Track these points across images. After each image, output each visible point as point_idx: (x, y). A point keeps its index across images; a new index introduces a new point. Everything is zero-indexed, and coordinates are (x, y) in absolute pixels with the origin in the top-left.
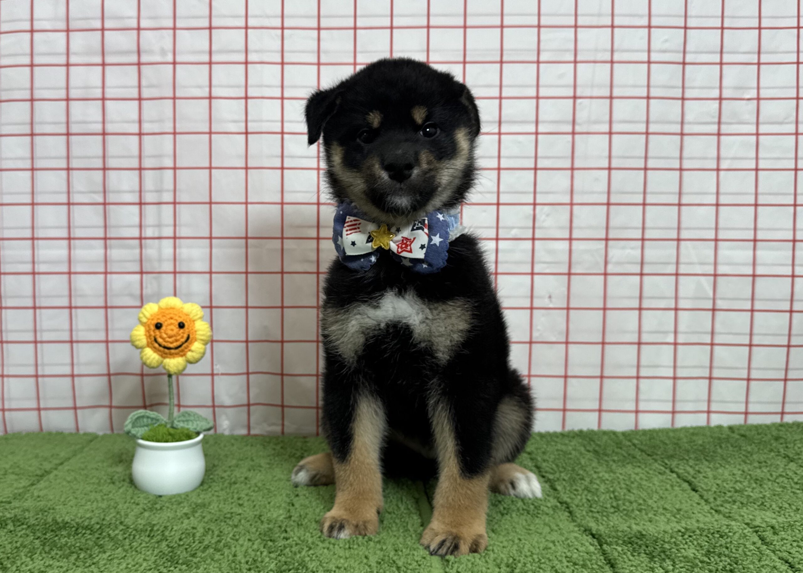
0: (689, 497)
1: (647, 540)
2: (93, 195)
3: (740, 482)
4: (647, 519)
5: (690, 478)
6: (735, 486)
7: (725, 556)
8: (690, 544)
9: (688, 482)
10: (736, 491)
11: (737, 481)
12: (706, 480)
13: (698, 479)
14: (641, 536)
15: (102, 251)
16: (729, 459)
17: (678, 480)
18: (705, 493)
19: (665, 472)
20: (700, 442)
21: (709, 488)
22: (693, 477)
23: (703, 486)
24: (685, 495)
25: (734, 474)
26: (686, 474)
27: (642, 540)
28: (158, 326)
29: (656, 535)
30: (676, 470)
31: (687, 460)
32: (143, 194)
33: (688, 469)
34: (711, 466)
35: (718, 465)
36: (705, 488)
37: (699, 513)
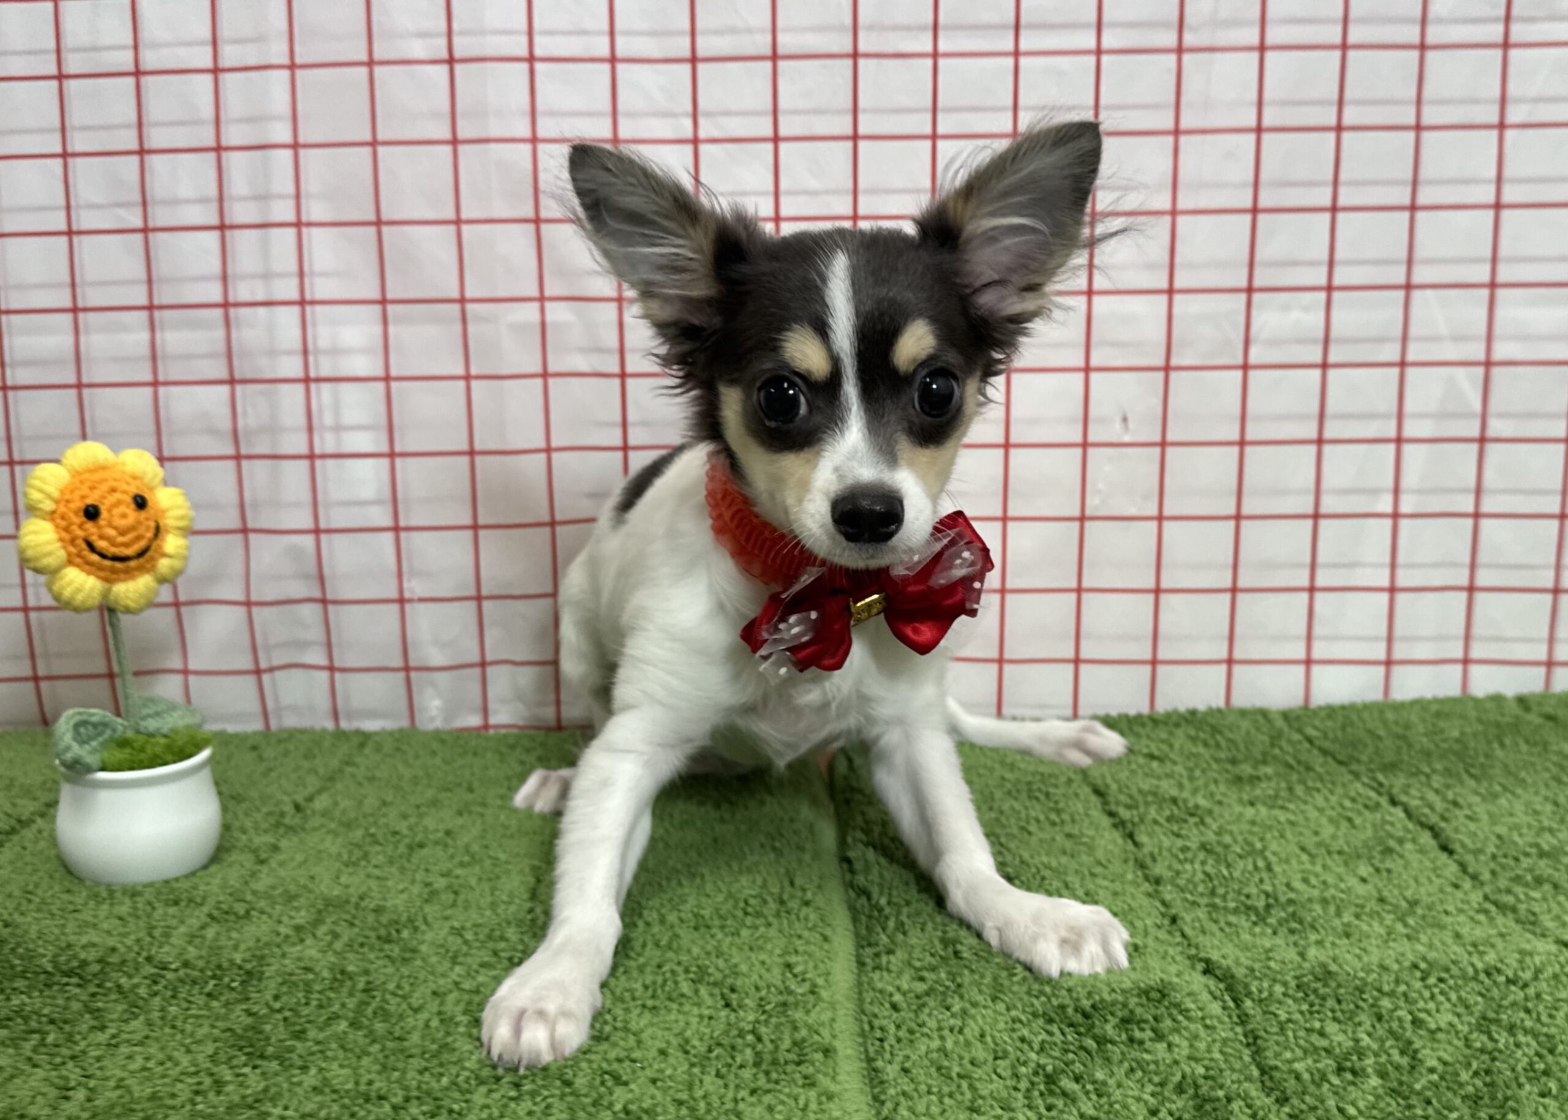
0: (1434, 870)
1: (1339, 986)
2: (122, 212)
3: (1551, 831)
4: (1340, 929)
5: (1434, 819)
6: (1539, 840)
7: (1526, 1032)
8: (1441, 998)
9: (1431, 828)
10: (1542, 854)
11: (1542, 829)
12: (1472, 826)
13: (1454, 823)
14: (1325, 975)
15: (144, 336)
16: (1523, 774)
17: (1410, 826)
18: (1469, 859)
19: (1378, 805)
20: (1456, 734)
21: (1479, 845)
22: (1444, 818)
23: (1467, 841)
24: (1428, 864)
25: (1536, 812)
26: (1426, 811)
27: (1326, 985)
28: (91, 513)
29: (1362, 974)
30: (1404, 798)
31: (1428, 776)
32: (226, 205)
33: (1431, 796)
34: (1483, 791)
35: (1498, 788)
36: (1471, 846)
37: (1461, 911)
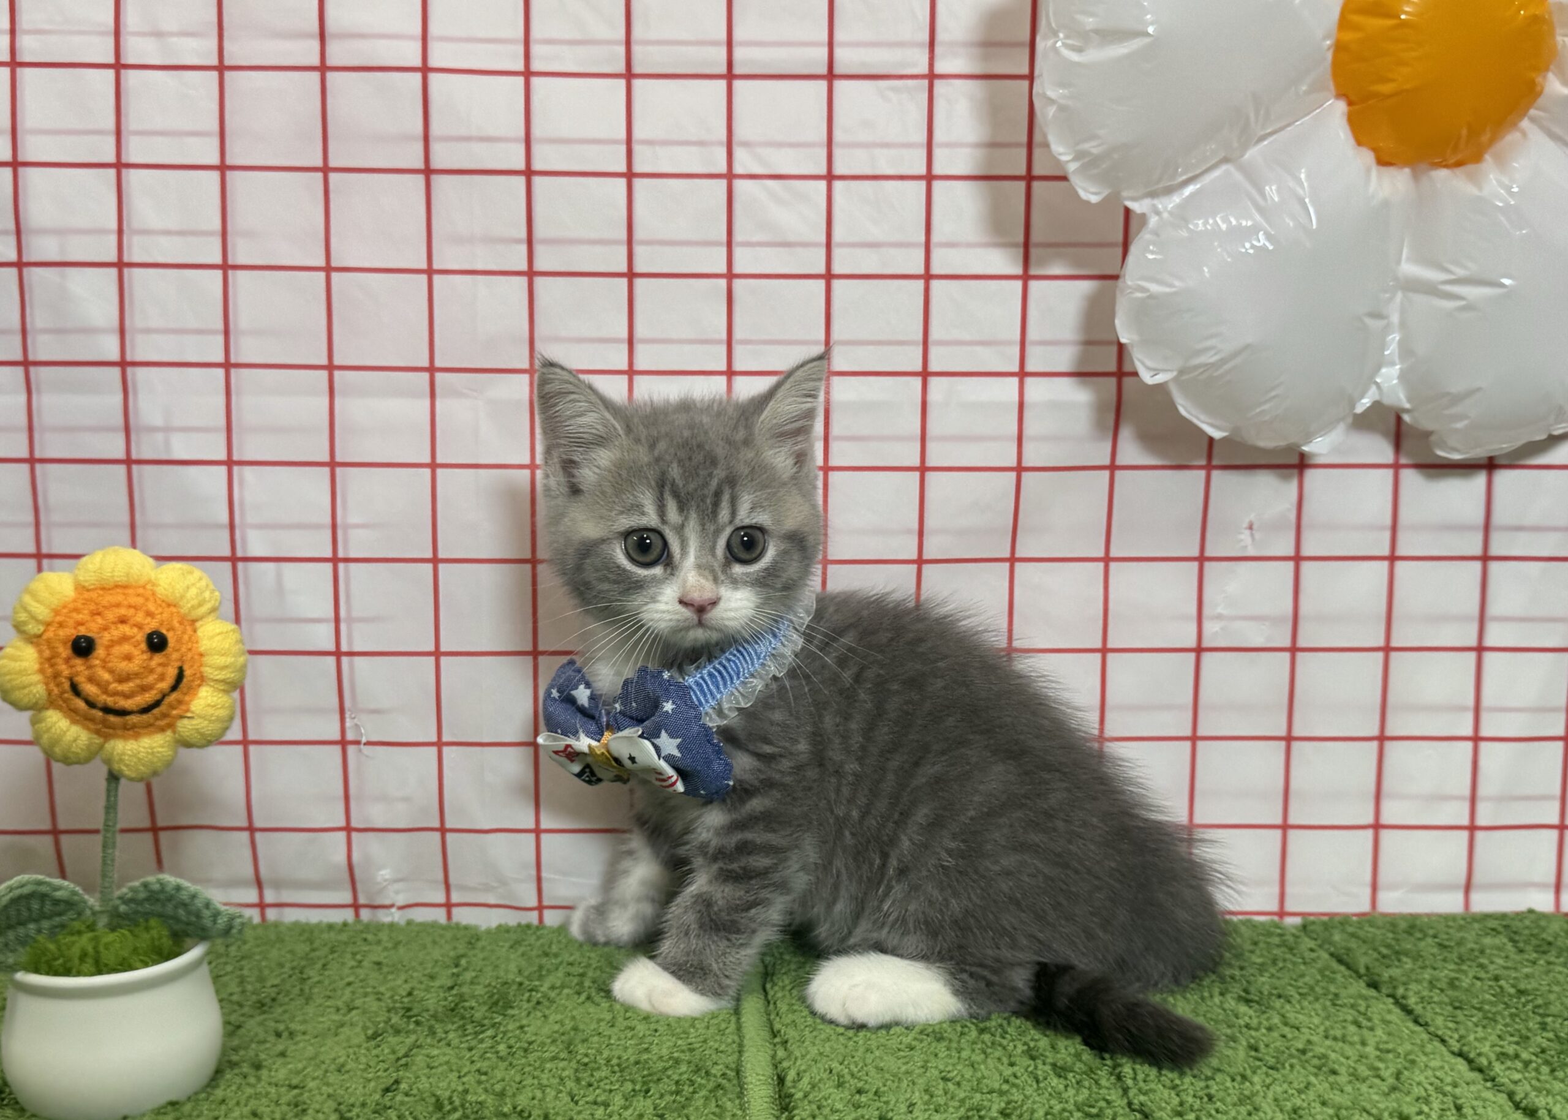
28: (83, 647)
